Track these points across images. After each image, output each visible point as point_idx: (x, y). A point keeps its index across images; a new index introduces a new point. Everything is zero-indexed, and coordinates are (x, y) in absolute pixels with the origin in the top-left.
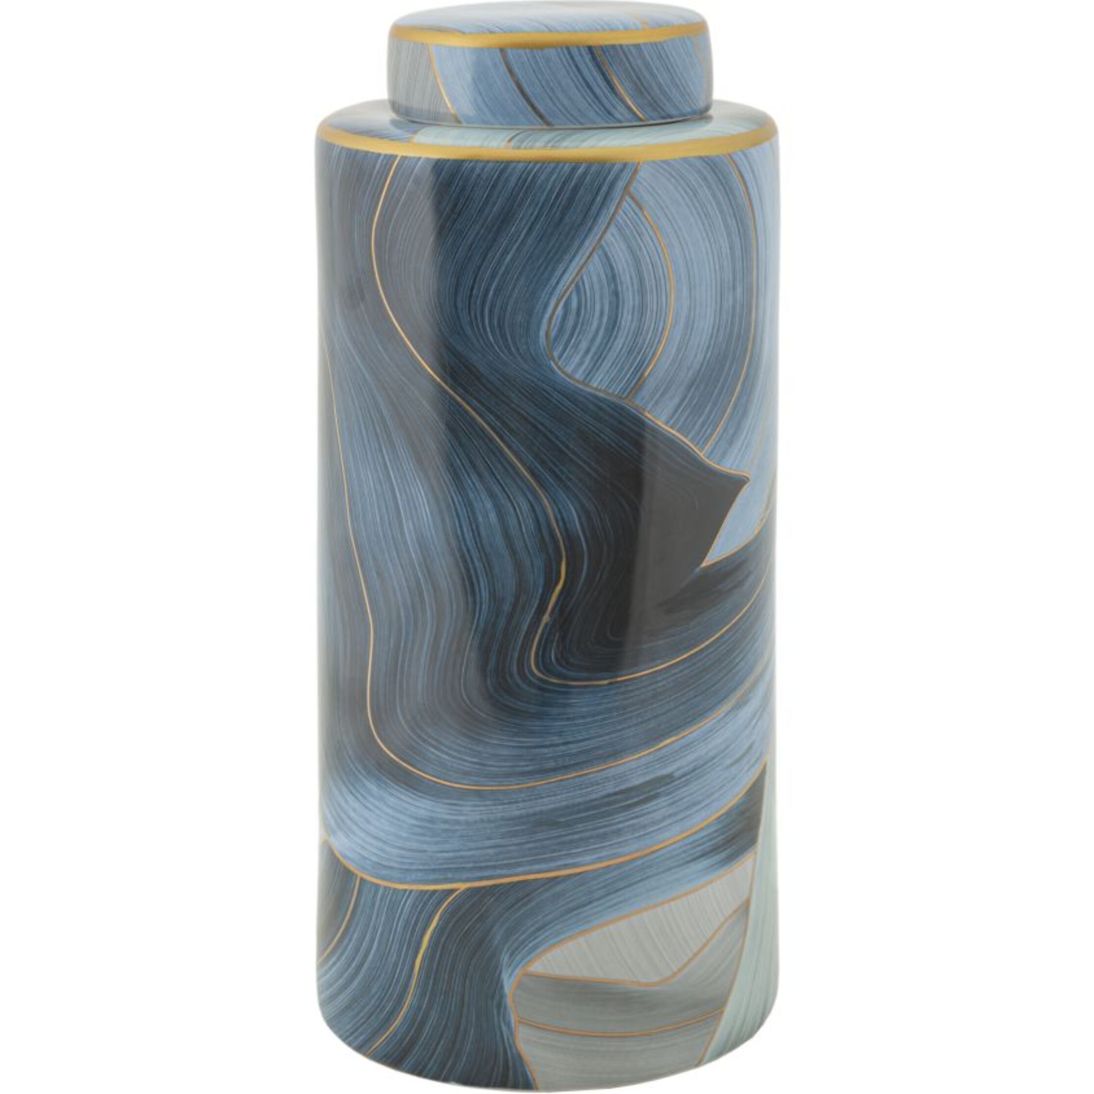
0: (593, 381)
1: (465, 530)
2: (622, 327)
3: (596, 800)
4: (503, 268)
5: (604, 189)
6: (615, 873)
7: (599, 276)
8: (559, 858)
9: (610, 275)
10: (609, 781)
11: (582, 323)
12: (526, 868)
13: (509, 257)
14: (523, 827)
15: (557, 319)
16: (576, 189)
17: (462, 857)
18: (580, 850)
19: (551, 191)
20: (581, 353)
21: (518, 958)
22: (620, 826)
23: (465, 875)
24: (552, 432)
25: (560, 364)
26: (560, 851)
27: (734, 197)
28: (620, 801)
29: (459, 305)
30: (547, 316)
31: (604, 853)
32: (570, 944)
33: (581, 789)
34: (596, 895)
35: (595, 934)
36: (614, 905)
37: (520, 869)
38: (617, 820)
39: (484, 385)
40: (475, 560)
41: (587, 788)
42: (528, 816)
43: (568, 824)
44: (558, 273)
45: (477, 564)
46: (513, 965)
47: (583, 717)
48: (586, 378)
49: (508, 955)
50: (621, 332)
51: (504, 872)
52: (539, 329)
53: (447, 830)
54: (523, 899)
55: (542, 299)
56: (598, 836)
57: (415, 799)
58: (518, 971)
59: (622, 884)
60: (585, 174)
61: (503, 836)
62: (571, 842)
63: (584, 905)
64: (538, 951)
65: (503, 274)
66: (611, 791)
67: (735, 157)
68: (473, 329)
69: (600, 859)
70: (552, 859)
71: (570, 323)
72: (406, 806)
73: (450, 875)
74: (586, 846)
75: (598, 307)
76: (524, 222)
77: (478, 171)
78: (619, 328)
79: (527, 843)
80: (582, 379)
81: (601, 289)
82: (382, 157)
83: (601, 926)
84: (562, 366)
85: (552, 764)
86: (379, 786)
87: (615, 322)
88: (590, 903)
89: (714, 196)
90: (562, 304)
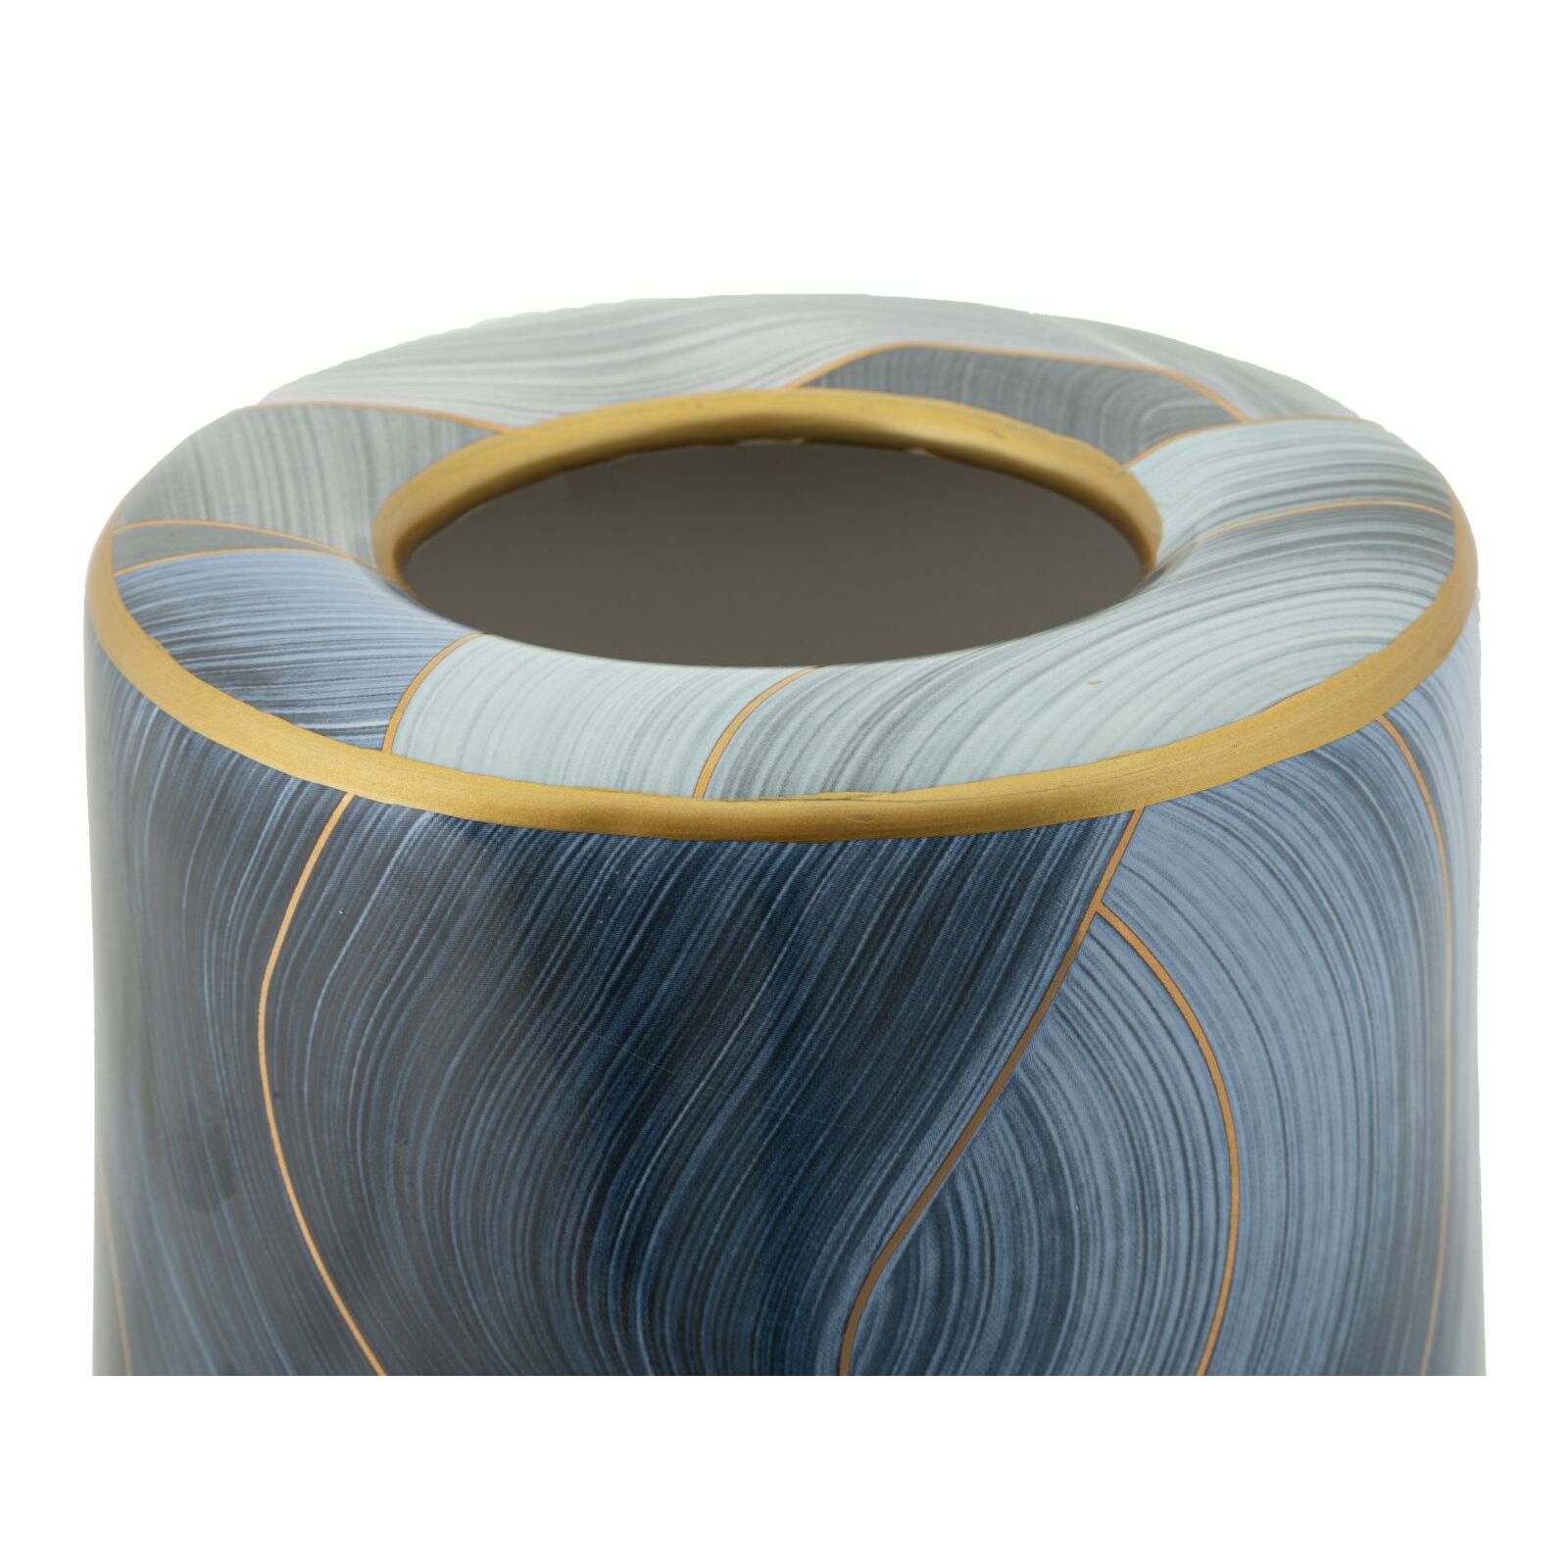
4: (692, 1169)
5: (1023, 909)
7: (1006, 1174)
9: (1043, 1167)
11: (955, 1327)
13: (712, 1134)
15: (873, 1315)
16: (930, 922)
19: (851, 931)
30: (838, 1312)
44: (874, 1179)
50: (1078, 1340)
55: (820, 1262)
60: (961, 870)
65: (695, 1183)
71: (915, 1325)
75: (1004, 1271)
76: (760, 1031)
78: (1073, 1327)
81: (1016, 1211)
87: (1060, 1312)
90: (886, 1274)
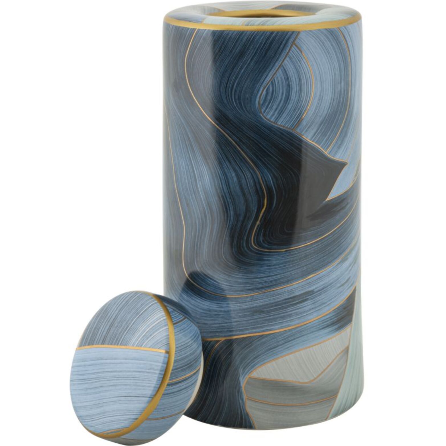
0: (279, 121)
1: (223, 185)
2: (291, 100)
3: (280, 301)
4: (240, 75)
5: (284, 42)
6: (289, 333)
7: (281, 78)
8: (264, 326)
9: (286, 78)
10: (286, 293)
11: (274, 98)
12: (250, 331)
13: (243, 71)
14: (249, 313)
15: (263, 96)
16: (271, 43)
17: (222, 326)
18: (273, 323)
19: (261, 43)
20: (274, 110)
21: (246, 371)
22: (291, 313)
23: (223, 334)
24: (261, 144)
25: (264, 115)
26: (265, 323)
27: (341, 45)
28: (290, 302)
29: (222, 90)
30: (259, 95)
31: (284, 325)
32: (269, 365)
33: (273, 297)
34: (280, 343)
35: (280, 361)
36: (288, 347)
37: (247, 332)
38: (289, 310)
39: (231, 124)
40: (228, 198)
41: (276, 296)
42: (251, 308)
43: (268, 312)
44: (264, 77)
45: (228, 200)
46: (245, 373)
47: (274, 265)
48: (275, 121)
49: (243, 368)
50: (291, 101)
51: (241, 333)
52: (255, 100)
53: (216, 315)
54: (248, 344)
55: (257, 88)
56: (281, 317)
57: (203, 301)
58: (247, 377)
59: (292, 338)
60: (276, 36)
61: (240, 317)
62: (270, 319)
63: (275, 347)
64: (255, 367)
65: (240, 77)
66: (287, 297)
67: (342, 29)
68: (227, 100)
69: (282, 328)
70: (261, 327)
71: (269, 98)
72: (199, 304)
73: (217, 334)
74: (275, 322)
75: (281, 91)
76: (249, 56)
77: (230, 35)
78: (290, 100)
79: (251, 320)
80: (274, 121)
81: (282, 83)
82: (190, 29)
83: (282, 357)
84: (265, 116)
85: (261, 286)
86: (188, 296)
87: (288, 98)
88: (278, 346)
89: (332, 45)
90: (265, 90)
